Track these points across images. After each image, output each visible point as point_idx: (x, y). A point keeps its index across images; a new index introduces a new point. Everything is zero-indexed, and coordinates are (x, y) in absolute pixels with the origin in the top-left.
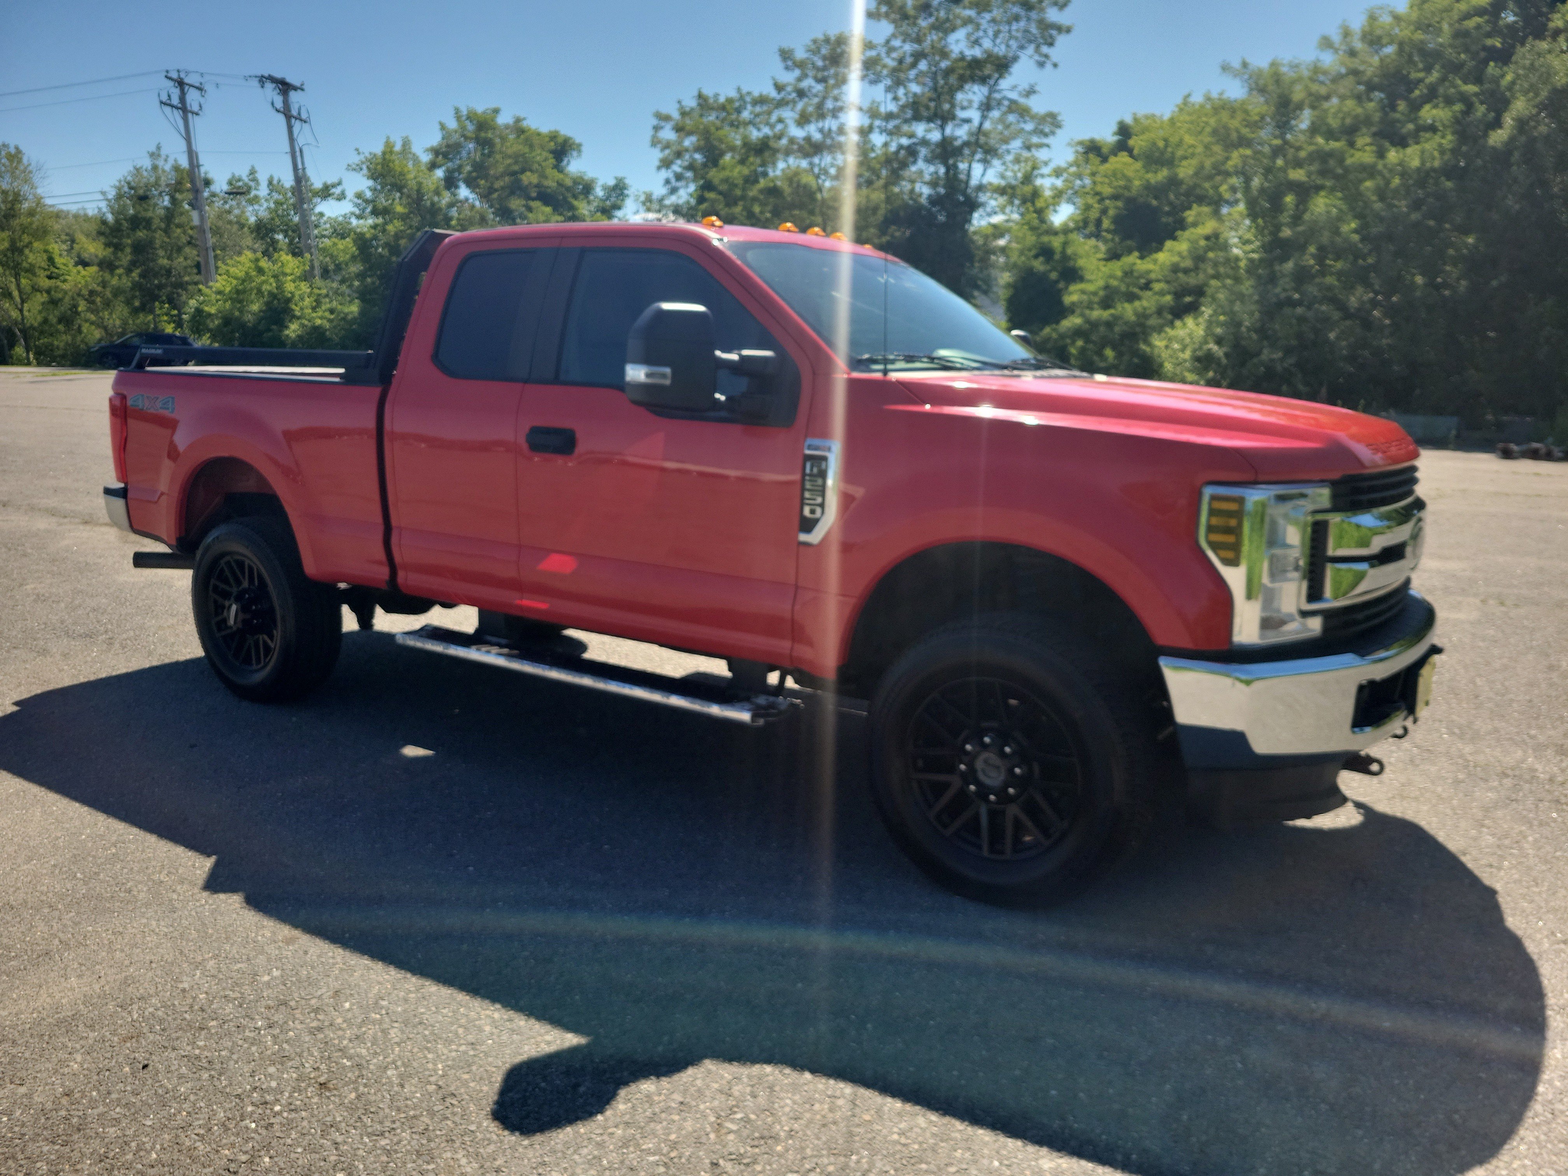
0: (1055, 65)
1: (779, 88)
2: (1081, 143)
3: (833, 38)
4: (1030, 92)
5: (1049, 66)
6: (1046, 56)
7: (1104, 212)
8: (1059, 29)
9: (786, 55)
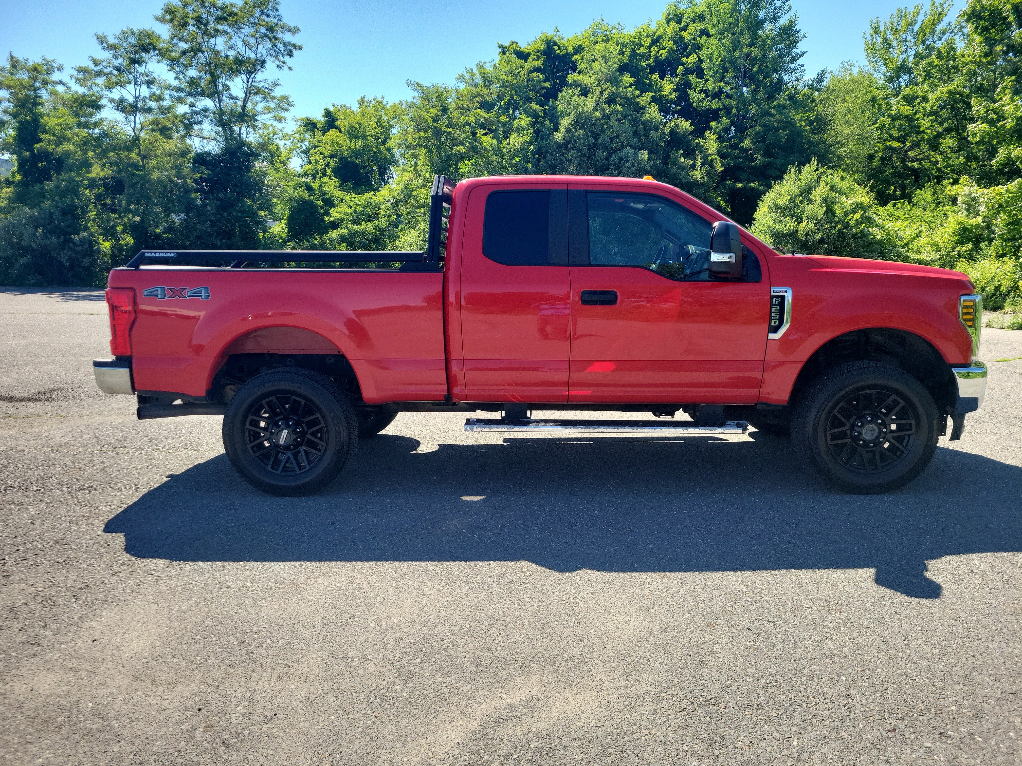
0: (290, 69)
1: (96, 63)
2: (302, 120)
3: (136, 32)
4: (276, 84)
5: (285, 68)
6: (284, 62)
7: (328, 165)
8: (295, 46)
9: (101, 40)
